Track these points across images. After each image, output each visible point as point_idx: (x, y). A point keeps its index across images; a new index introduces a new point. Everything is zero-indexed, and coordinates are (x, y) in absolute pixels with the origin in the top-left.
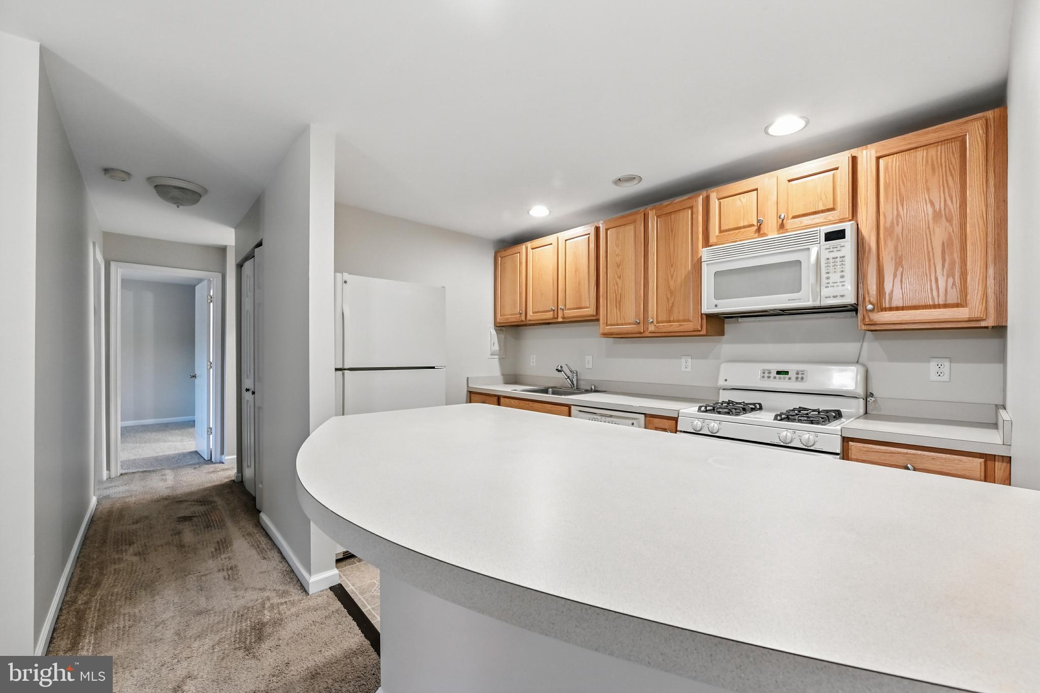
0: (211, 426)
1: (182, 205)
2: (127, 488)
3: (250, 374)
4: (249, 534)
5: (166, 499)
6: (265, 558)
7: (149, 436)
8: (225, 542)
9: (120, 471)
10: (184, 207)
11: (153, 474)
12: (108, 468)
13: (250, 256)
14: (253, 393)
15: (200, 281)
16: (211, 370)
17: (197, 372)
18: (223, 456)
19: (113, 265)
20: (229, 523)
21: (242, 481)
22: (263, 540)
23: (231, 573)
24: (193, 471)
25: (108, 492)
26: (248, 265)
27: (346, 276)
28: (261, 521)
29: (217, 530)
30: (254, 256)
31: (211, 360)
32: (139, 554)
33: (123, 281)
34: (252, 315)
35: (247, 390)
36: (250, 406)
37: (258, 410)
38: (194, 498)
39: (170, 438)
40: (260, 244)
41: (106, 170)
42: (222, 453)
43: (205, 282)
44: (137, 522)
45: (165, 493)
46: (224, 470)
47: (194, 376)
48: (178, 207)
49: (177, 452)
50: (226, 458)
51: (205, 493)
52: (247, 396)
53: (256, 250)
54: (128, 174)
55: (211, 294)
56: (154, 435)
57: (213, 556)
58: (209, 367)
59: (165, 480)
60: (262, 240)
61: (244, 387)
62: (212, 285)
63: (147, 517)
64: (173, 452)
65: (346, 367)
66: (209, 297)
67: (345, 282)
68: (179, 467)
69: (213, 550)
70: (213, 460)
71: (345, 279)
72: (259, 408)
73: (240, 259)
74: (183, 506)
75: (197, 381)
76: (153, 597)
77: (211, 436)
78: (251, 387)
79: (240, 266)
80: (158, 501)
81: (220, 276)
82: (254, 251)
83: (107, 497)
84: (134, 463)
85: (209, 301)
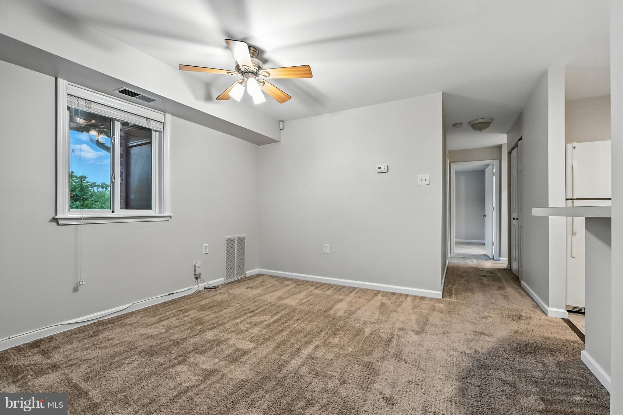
0: (494, 241)
1: (482, 130)
2: (458, 261)
3: (515, 210)
4: (515, 288)
5: (474, 268)
6: (523, 298)
7: (463, 246)
8: (503, 287)
9: (454, 256)
10: (484, 130)
11: (468, 259)
12: (450, 253)
13: (516, 146)
14: (517, 219)
15: (487, 166)
16: (494, 212)
17: (486, 213)
18: (500, 258)
19: (452, 164)
20: (504, 282)
21: (511, 269)
22: (522, 292)
23: (506, 297)
24: (485, 261)
25: (451, 261)
26: (514, 152)
27: (575, 144)
28: (521, 285)
29: (498, 283)
30: (517, 146)
31: (494, 206)
32: (466, 281)
33: (455, 172)
34: (517, 178)
35: (514, 219)
36: (516, 227)
37: (520, 227)
38: (487, 270)
39: (473, 248)
40: (521, 139)
41: (454, 125)
42: (500, 256)
43: (491, 166)
44: (464, 272)
45: (474, 266)
46: (501, 264)
47: (485, 216)
48: (481, 131)
49: (476, 253)
50: (502, 258)
51: (492, 270)
52: (514, 222)
53: (519, 142)
54: (461, 124)
55: (494, 171)
56: (465, 246)
57: (497, 290)
58: (493, 210)
59: (473, 262)
60: (522, 136)
61: (512, 217)
62: (494, 167)
63: (467, 272)
64: (475, 253)
65: (575, 197)
66: (493, 173)
67: (574, 148)
68: (478, 259)
69: (497, 288)
70: (495, 259)
71: (574, 146)
72: (521, 226)
73: (509, 149)
74: (482, 272)
75: (486, 218)
76: (474, 294)
77: (494, 246)
78: (516, 217)
79: (510, 153)
80: (470, 268)
81: (498, 161)
82: (518, 143)
83: (451, 263)
84: (459, 254)
85: (493, 175)
